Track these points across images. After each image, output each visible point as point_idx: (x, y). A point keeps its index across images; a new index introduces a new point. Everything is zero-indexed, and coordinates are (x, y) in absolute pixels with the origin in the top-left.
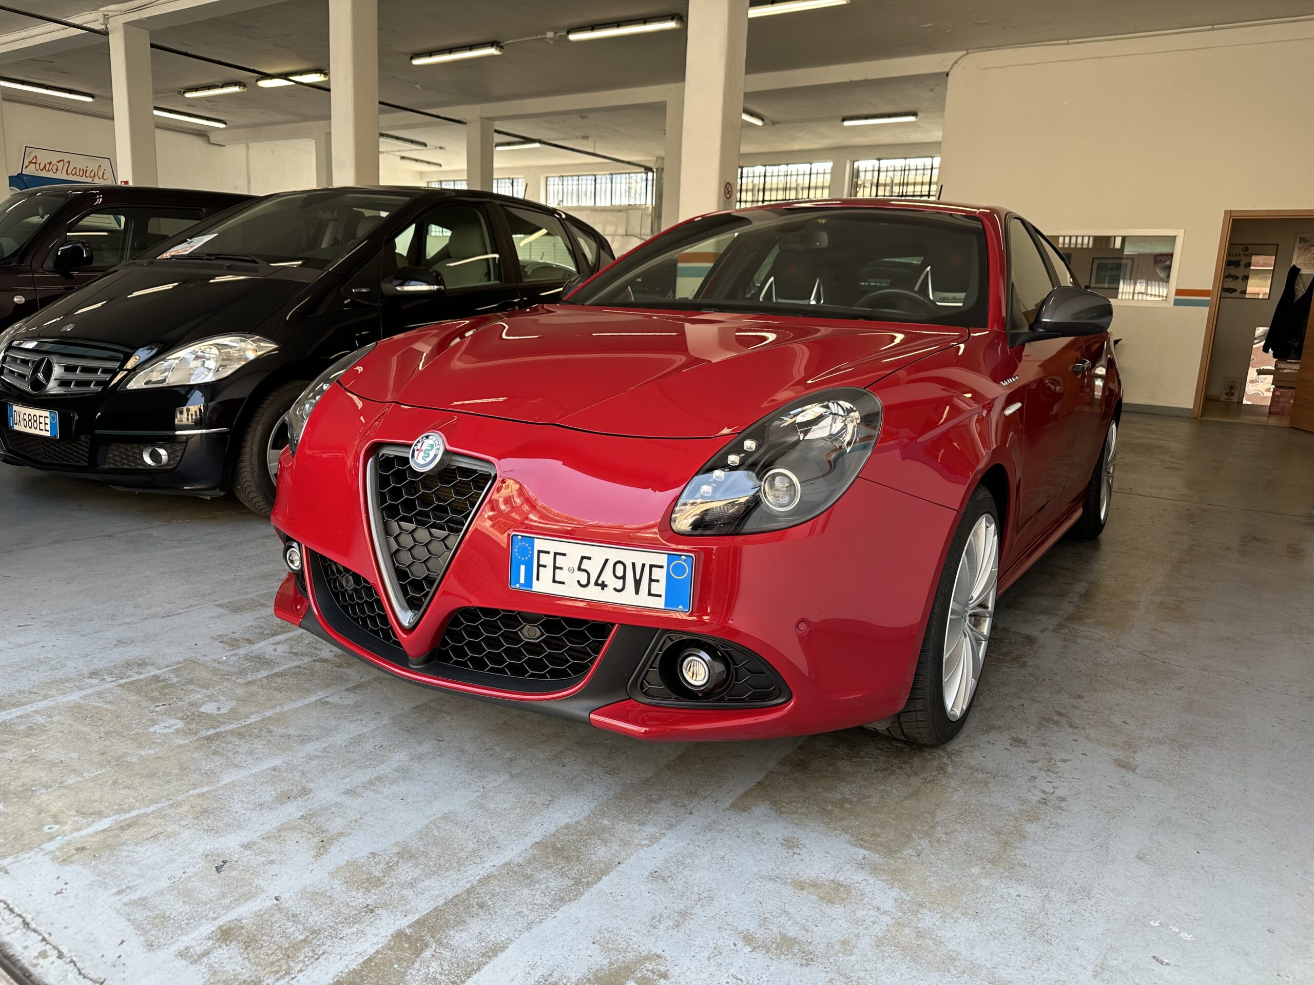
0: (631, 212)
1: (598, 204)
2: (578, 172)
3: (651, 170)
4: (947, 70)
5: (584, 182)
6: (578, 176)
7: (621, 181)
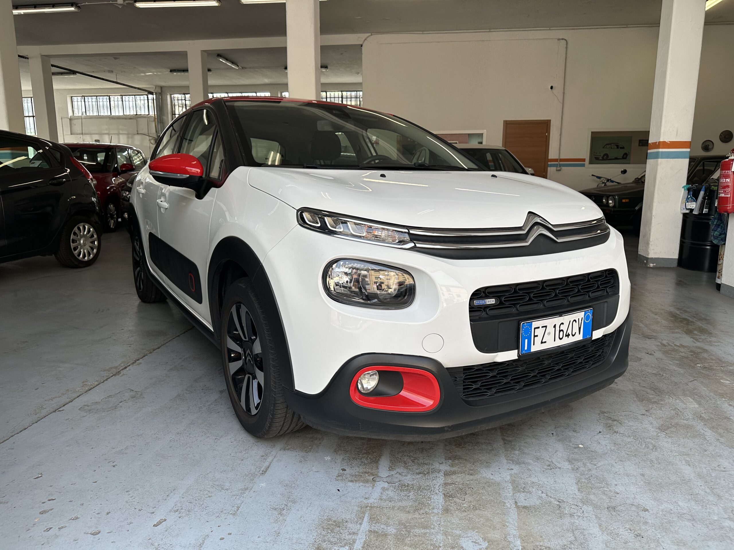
0: (138, 119)
1: (113, 114)
2: (96, 94)
3: (152, 93)
4: (361, 43)
5: (101, 100)
6: (97, 96)
7: (129, 100)
